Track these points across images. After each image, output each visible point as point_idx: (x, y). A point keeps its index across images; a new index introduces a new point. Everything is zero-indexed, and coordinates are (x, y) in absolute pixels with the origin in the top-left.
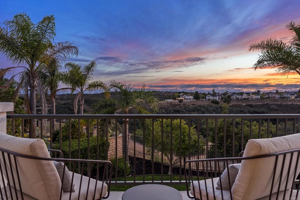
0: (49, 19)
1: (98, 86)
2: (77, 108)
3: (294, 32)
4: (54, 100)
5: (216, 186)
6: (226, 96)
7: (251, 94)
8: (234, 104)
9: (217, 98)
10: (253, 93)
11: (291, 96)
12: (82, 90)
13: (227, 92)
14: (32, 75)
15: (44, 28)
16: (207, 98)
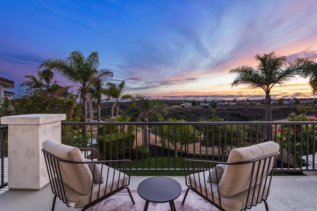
0: (94, 55)
1: (128, 97)
2: (113, 112)
3: (260, 61)
4: (99, 107)
5: (207, 179)
6: (214, 103)
7: (230, 102)
8: (219, 108)
9: (207, 105)
10: (232, 101)
11: (257, 103)
12: (117, 100)
13: (214, 100)
14: (84, 91)
15: (92, 60)
16: (201, 104)
